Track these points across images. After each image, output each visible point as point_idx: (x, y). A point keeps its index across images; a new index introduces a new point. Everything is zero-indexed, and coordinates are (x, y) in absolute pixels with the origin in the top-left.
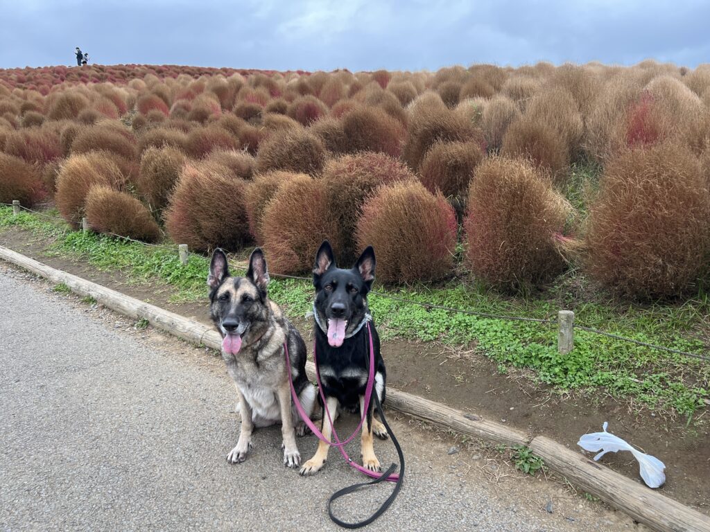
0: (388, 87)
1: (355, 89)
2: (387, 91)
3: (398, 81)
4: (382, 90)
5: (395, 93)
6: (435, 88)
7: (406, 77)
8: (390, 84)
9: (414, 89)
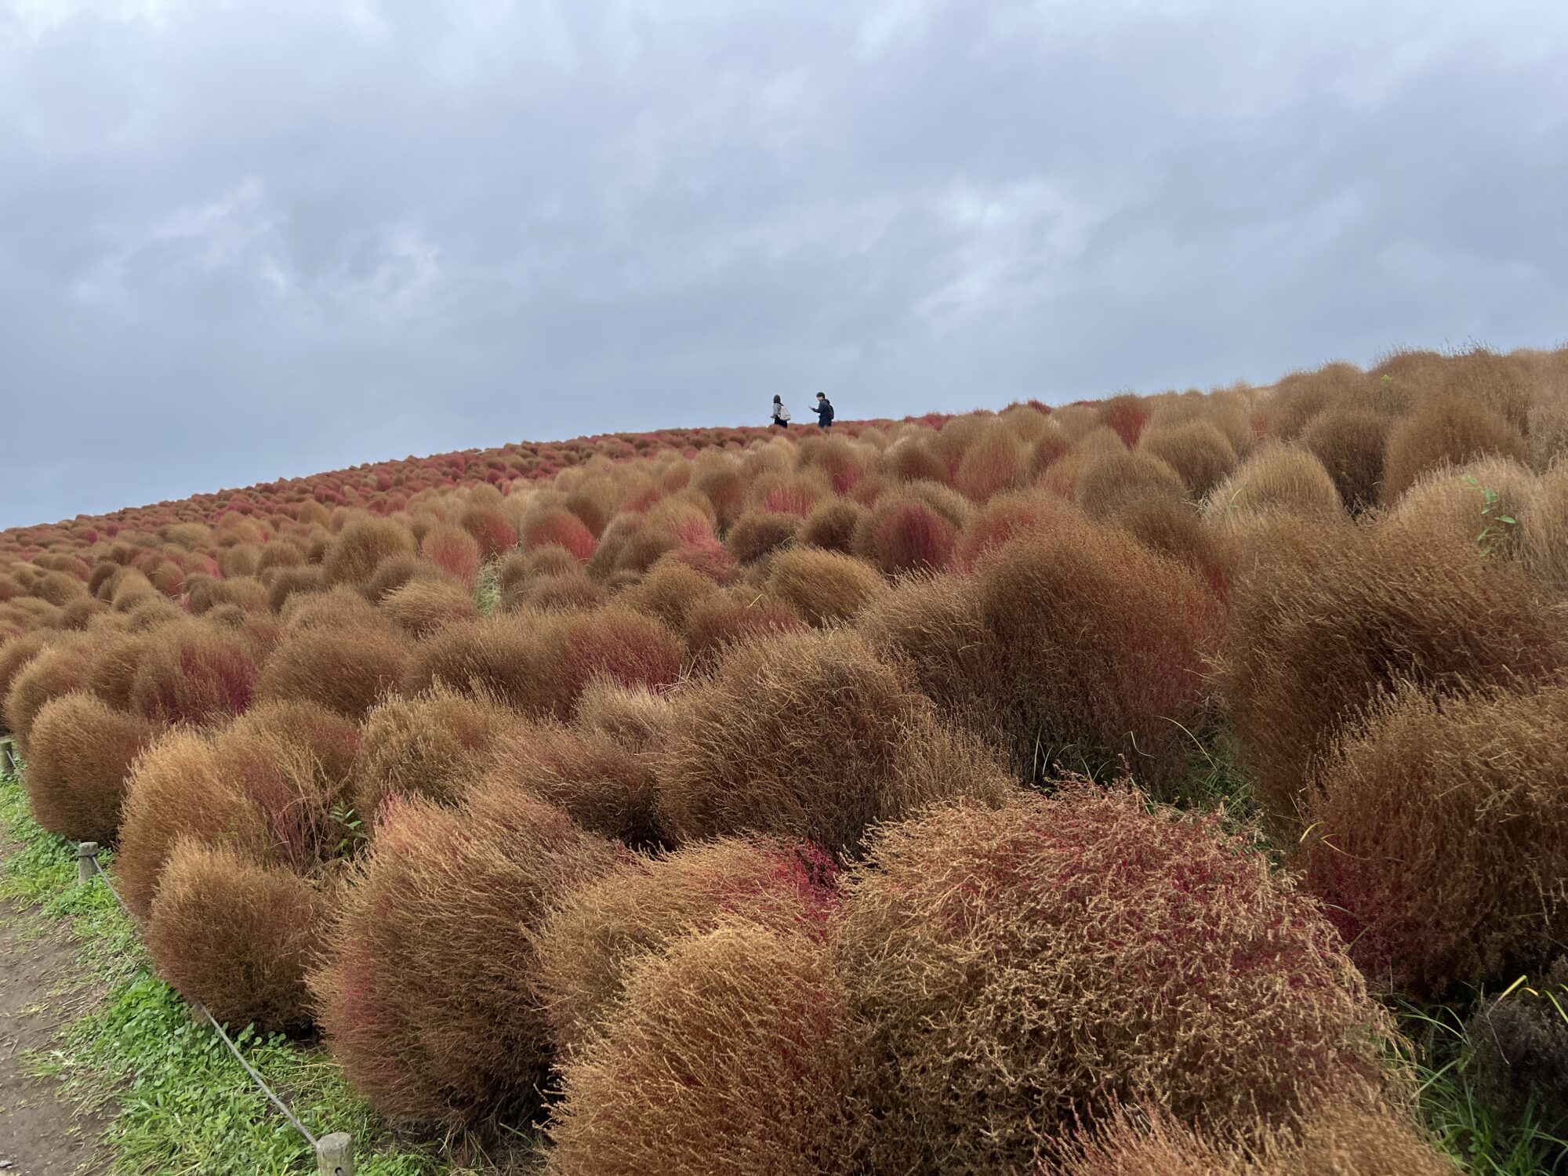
0: (1142, 441)
1: (1050, 452)
2: (1142, 454)
3: (1170, 420)
4: (1125, 452)
5: (1166, 457)
6: (1289, 433)
7: (1192, 404)
8: (1148, 433)
9: (1225, 443)
